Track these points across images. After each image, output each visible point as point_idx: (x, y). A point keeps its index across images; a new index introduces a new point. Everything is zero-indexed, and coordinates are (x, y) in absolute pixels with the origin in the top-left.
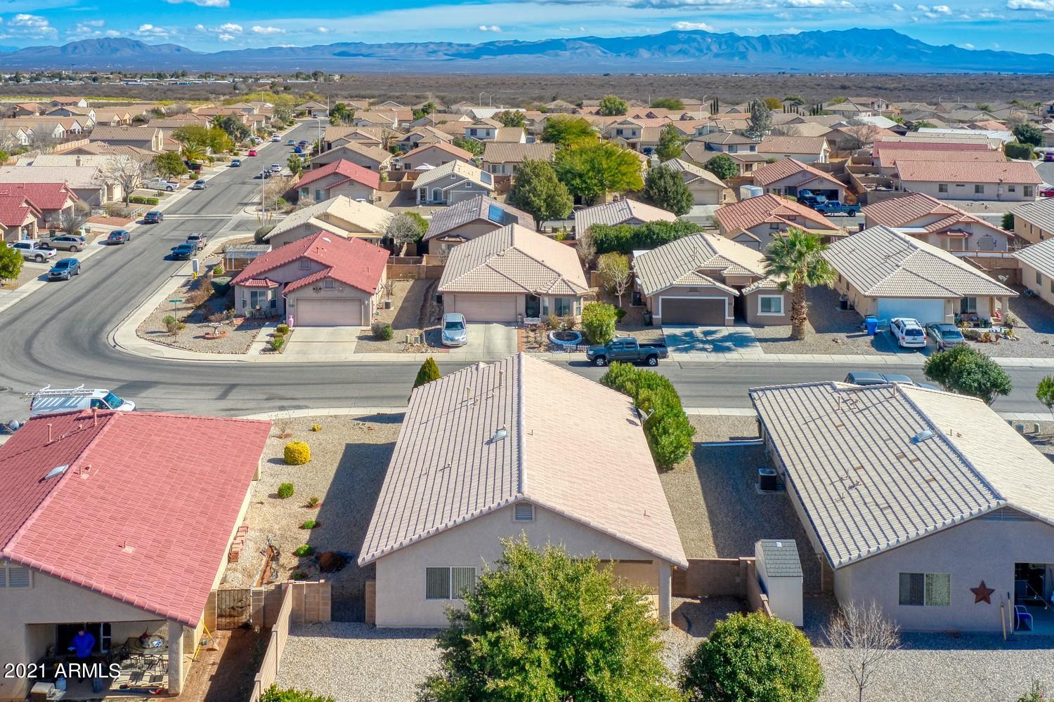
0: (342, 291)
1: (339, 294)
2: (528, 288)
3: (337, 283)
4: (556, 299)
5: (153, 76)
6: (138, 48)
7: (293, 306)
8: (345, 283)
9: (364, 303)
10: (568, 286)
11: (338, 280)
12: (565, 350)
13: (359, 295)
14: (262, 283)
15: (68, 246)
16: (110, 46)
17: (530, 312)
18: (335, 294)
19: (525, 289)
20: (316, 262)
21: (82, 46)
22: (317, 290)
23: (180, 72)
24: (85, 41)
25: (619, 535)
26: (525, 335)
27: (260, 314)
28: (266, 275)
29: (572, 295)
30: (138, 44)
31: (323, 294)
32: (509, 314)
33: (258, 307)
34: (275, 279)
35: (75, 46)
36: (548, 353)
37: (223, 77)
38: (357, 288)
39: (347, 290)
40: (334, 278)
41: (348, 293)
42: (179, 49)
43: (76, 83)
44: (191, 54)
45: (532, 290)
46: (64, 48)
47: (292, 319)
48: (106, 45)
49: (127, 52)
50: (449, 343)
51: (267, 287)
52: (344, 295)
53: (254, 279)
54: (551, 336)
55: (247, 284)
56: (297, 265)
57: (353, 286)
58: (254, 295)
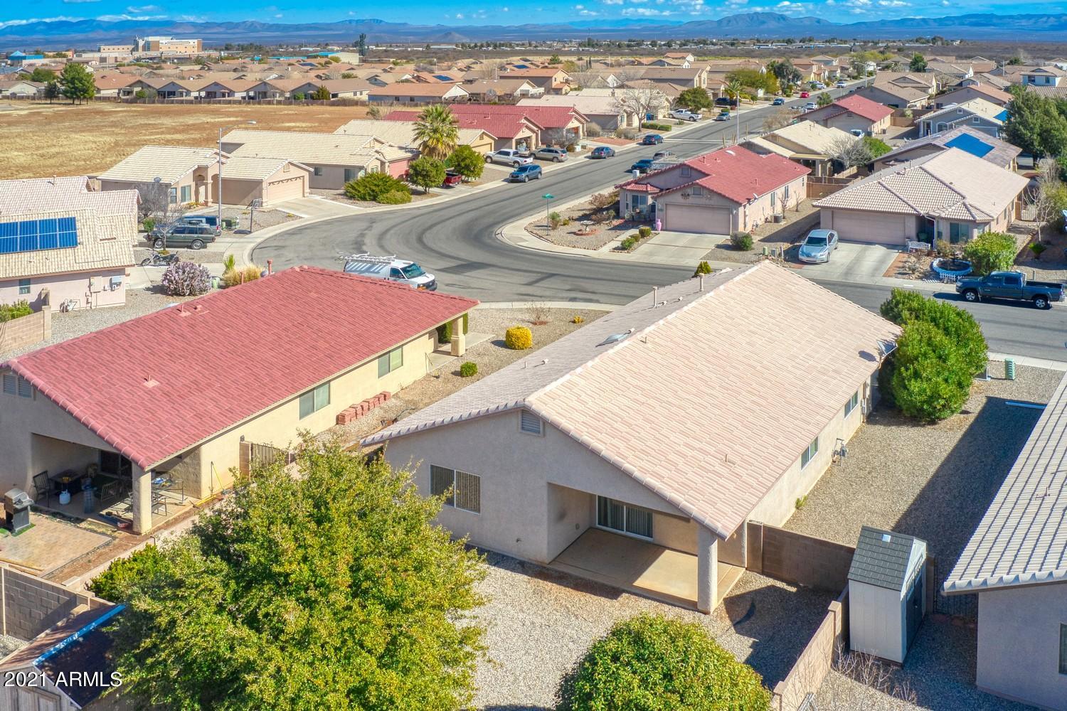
0: (710, 199)
1: (707, 202)
2: (918, 209)
3: (705, 191)
4: (951, 224)
5: (783, 41)
6: (782, 20)
7: (661, 210)
8: (713, 191)
9: (732, 213)
10: (968, 210)
11: (705, 187)
12: (941, 280)
13: (727, 203)
14: (642, 188)
15: (551, 157)
16: (758, 19)
17: (923, 236)
18: (703, 201)
19: (915, 210)
20: (696, 170)
21: (735, 19)
22: (685, 196)
23: (808, 38)
24: (738, 16)
25: (637, 473)
26: (904, 260)
27: (639, 218)
28: (649, 180)
29: (970, 221)
30: (783, 18)
31: (691, 200)
32: (896, 235)
33: (638, 211)
34: (657, 185)
35: (729, 20)
36: (920, 281)
37: (845, 42)
38: (724, 196)
39: (715, 198)
40: (701, 185)
41: (715, 201)
42: (819, 21)
43: (716, 47)
44: (830, 25)
45: (922, 212)
46: (720, 22)
47: (659, 223)
48: (755, 18)
49: (772, 25)
50: (804, 258)
51: (647, 191)
52: (712, 202)
53: (636, 183)
54: (935, 264)
55: (629, 187)
56: (678, 172)
57: (720, 194)
58: (635, 199)
